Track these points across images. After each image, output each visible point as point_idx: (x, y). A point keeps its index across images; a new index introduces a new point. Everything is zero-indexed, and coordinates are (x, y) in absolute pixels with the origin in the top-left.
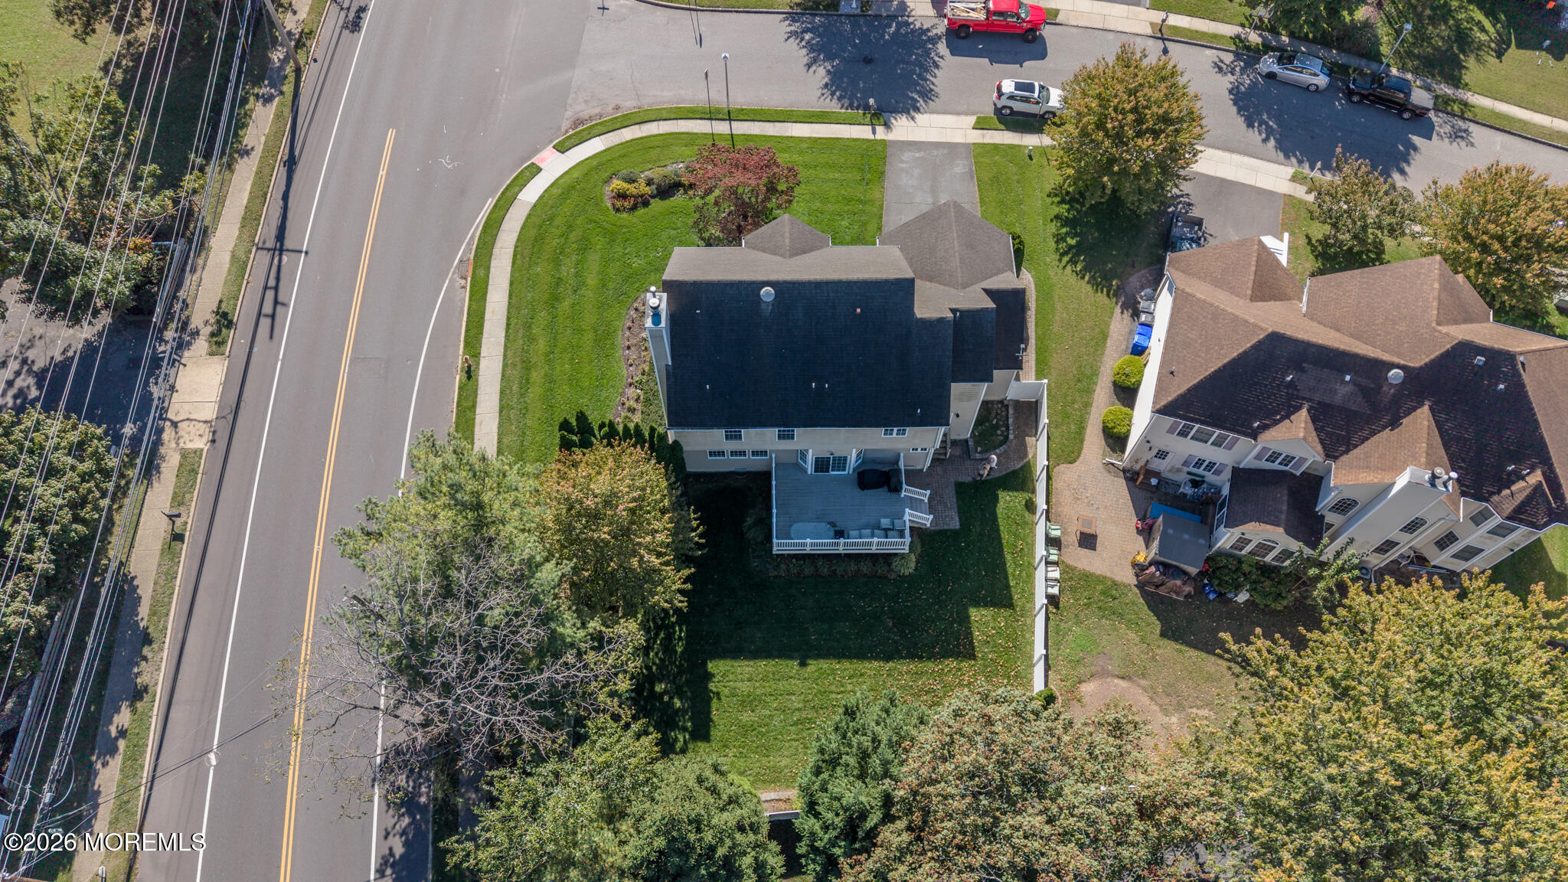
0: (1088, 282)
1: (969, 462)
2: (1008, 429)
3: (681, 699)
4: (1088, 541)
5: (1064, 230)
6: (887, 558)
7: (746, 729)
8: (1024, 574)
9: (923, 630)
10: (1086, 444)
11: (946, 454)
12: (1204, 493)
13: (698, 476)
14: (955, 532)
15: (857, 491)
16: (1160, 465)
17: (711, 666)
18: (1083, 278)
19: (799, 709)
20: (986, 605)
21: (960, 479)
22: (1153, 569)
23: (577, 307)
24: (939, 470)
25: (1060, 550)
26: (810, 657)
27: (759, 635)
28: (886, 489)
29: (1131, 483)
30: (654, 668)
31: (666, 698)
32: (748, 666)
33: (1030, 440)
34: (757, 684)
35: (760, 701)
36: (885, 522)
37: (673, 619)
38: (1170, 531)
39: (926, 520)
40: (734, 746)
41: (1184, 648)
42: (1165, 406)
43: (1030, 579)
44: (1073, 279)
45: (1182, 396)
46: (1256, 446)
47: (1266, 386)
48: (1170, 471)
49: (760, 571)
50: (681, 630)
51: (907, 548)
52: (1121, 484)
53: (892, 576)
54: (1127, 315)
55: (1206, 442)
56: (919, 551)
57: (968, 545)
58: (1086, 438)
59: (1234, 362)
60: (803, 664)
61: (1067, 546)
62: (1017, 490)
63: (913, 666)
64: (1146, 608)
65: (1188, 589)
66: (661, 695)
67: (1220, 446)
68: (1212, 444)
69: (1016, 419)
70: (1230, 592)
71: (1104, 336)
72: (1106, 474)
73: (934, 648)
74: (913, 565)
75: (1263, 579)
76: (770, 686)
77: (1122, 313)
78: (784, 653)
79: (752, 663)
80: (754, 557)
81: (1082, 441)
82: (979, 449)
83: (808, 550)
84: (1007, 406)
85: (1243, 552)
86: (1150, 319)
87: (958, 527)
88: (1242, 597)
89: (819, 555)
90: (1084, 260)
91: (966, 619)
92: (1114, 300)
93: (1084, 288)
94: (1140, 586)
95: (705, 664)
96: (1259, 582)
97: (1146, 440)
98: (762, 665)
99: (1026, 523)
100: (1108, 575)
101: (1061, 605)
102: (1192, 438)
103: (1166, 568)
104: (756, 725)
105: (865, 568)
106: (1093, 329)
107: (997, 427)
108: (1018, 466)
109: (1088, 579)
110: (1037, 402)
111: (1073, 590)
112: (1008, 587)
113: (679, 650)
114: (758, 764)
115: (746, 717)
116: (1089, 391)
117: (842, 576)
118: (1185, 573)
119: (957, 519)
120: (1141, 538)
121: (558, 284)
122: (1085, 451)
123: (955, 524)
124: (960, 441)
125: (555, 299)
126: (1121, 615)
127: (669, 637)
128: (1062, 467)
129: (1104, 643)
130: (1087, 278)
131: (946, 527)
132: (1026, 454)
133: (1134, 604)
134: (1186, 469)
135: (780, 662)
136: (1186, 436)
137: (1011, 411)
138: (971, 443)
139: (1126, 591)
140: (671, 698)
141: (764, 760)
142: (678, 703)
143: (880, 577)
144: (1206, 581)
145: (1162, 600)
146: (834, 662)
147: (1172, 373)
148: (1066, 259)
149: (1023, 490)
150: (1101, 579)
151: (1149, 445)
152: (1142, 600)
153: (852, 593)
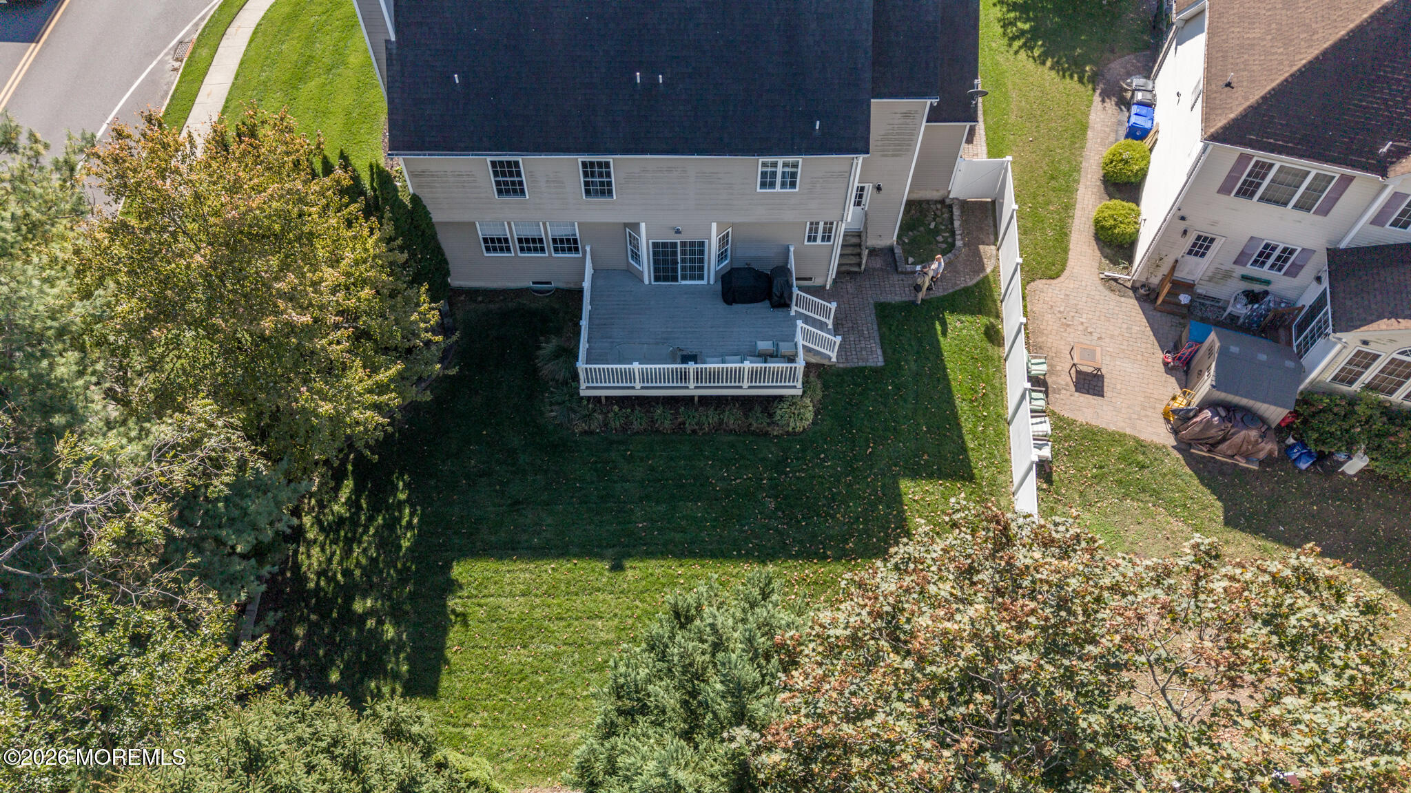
0: (1052, 68)
1: (896, 277)
2: (953, 234)
3: (397, 624)
4: (1090, 383)
5: (1012, 15)
6: (769, 403)
7: (508, 678)
8: (991, 431)
9: (828, 514)
10: (1071, 255)
11: (859, 265)
12: (1268, 310)
13: (472, 293)
14: (875, 370)
15: (722, 306)
16: (1196, 270)
17: (458, 571)
18: (1043, 63)
19: (607, 643)
20: (930, 476)
21: (882, 299)
22: (1207, 413)
23: (329, 87)
24: (850, 287)
25: (1046, 393)
26: (629, 556)
27: (549, 521)
28: (767, 302)
29: (1147, 305)
30: (357, 573)
31: (371, 623)
32: (522, 570)
33: (987, 250)
34: (538, 601)
35: (539, 629)
36: (764, 345)
37: (402, 496)
38: (1234, 349)
39: (830, 348)
40: (485, 709)
41: (1269, 545)
42: (1225, 128)
43: (1001, 439)
44: (1031, 65)
45: (1254, 110)
46: (1385, 186)
47: (1399, 81)
48: (1211, 279)
49: (561, 425)
50: (412, 515)
51: (799, 385)
52: (1130, 307)
53: (776, 431)
54: (1110, 105)
55: (1285, 204)
56: (819, 394)
57: (898, 388)
58: (1071, 246)
59: (1340, 47)
60: (617, 567)
61: (1057, 391)
62: (972, 313)
63: (810, 570)
64: (1196, 482)
65: (1269, 447)
66: (362, 618)
67: (1309, 210)
68: (1295, 207)
69: (965, 222)
70: (1339, 450)
71: (1084, 127)
72: (1107, 293)
73: (846, 541)
74: (810, 416)
75: (1393, 429)
76: (558, 604)
77: (1103, 101)
78: (589, 550)
79: (532, 566)
80: (551, 404)
81: (1066, 251)
82: (911, 260)
83: (638, 389)
84: (950, 207)
85: (1356, 387)
86: (1149, 96)
87: (881, 363)
88: (1356, 464)
89: (657, 399)
90: (1042, 45)
91: (896, 499)
92: (1090, 86)
93: (1047, 75)
94: (1184, 447)
95: (448, 567)
96: (1387, 434)
97: (1179, 215)
98: (550, 570)
99: (989, 359)
100: (1128, 431)
101: (1055, 477)
102: (1261, 199)
103: (1231, 412)
104: (528, 670)
105: (732, 419)
106: (1064, 119)
107: (936, 232)
108: (971, 283)
109: (1092, 438)
110: (993, 202)
111: (1073, 454)
112: (964, 449)
113: (405, 544)
114: (526, 740)
115: (511, 657)
116: (1069, 190)
117: (694, 431)
118: (1263, 420)
119: (879, 352)
120: (1173, 380)
121: (307, 63)
122: (1071, 263)
123: (877, 359)
124: (881, 250)
125: (298, 77)
126: (1155, 493)
127: (392, 524)
128: (1039, 284)
129: (1132, 537)
130: (1049, 63)
131: (861, 364)
132: (983, 269)
133: (1175, 475)
134: (1240, 270)
135: (581, 564)
136: (1251, 195)
137: (956, 212)
138: (898, 251)
139: (1159, 455)
140: (380, 622)
141: (537, 733)
142: (390, 632)
143: (753, 433)
144: (1291, 441)
145: (1221, 469)
146: (674, 564)
147: (1229, 85)
148: (1016, 44)
149: (980, 312)
150: (1117, 438)
151: (1182, 225)
152: (1187, 470)
153: (708, 458)
